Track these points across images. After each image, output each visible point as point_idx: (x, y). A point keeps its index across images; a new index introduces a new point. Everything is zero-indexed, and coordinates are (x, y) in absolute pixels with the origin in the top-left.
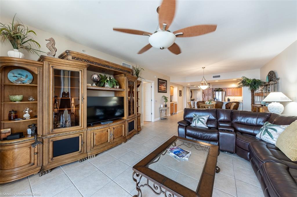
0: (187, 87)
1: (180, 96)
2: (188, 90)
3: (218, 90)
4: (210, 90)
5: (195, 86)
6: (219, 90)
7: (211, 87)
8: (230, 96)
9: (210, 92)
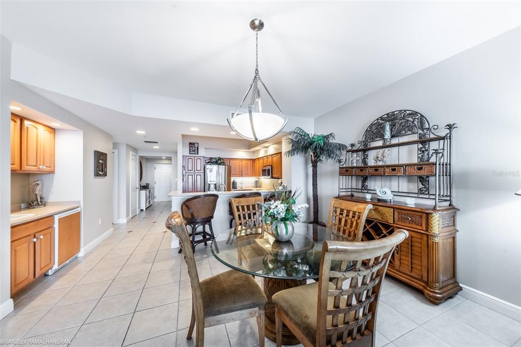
0: (128, 145)
1: (97, 175)
2: (131, 157)
3: (217, 162)
4: (199, 161)
5: (156, 147)
6: (219, 162)
7: (202, 152)
8: (236, 175)
9: (199, 165)
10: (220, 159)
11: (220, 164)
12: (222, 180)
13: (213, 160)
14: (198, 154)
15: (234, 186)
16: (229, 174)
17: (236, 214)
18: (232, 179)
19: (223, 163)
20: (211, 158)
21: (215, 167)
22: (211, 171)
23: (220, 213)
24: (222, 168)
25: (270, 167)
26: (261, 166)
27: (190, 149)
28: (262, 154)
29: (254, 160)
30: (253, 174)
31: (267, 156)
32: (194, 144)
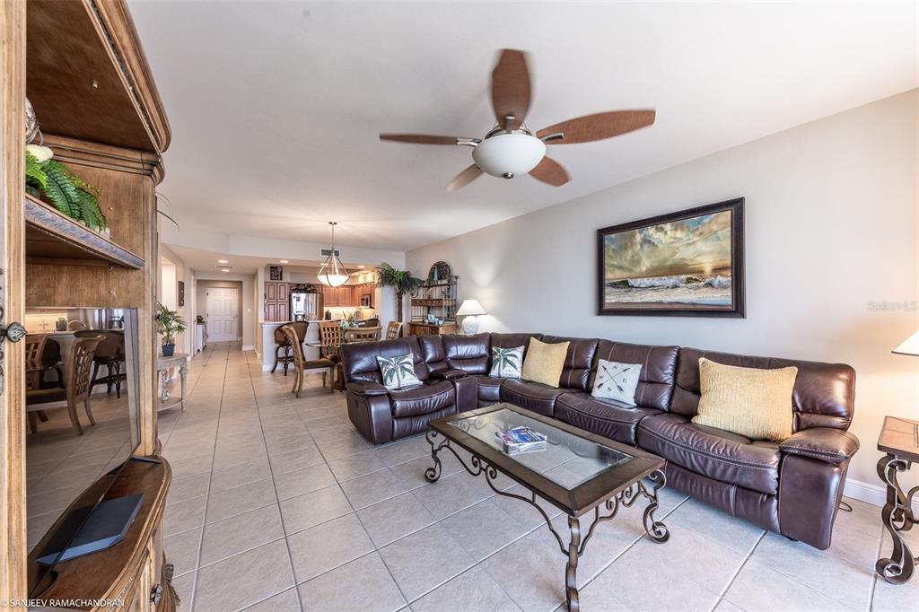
1: (180, 305)
4: (282, 287)
6: (308, 289)
7: (287, 278)
8: (330, 305)
9: (283, 292)
10: (310, 286)
11: (309, 292)
12: (312, 310)
13: (300, 287)
14: (281, 279)
15: (328, 316)
16: (321, 304)
17: (323, 333)
18: (325, 309)
19: (313, 291)
20: (298, 285)
21: (303, 296)
22: (298, 300)
23: (311, 337)
24: (312, 297)
25: (368, 297)
26: (361, 294)
27: (271, 275)
28: (361, 281)
29: (353, 287)
30: (352, 304)
31: (366, 284)
32: (276, 268)
